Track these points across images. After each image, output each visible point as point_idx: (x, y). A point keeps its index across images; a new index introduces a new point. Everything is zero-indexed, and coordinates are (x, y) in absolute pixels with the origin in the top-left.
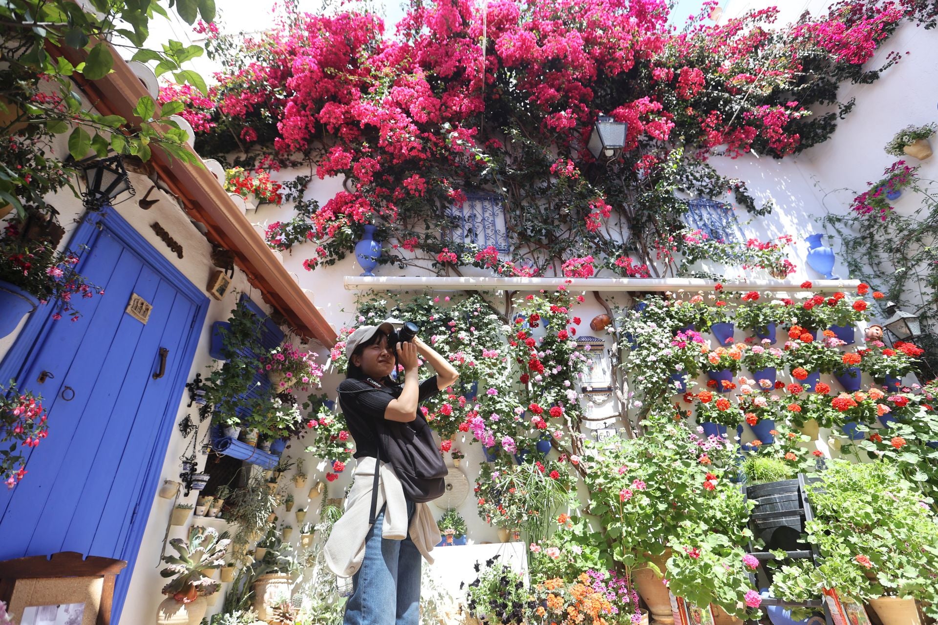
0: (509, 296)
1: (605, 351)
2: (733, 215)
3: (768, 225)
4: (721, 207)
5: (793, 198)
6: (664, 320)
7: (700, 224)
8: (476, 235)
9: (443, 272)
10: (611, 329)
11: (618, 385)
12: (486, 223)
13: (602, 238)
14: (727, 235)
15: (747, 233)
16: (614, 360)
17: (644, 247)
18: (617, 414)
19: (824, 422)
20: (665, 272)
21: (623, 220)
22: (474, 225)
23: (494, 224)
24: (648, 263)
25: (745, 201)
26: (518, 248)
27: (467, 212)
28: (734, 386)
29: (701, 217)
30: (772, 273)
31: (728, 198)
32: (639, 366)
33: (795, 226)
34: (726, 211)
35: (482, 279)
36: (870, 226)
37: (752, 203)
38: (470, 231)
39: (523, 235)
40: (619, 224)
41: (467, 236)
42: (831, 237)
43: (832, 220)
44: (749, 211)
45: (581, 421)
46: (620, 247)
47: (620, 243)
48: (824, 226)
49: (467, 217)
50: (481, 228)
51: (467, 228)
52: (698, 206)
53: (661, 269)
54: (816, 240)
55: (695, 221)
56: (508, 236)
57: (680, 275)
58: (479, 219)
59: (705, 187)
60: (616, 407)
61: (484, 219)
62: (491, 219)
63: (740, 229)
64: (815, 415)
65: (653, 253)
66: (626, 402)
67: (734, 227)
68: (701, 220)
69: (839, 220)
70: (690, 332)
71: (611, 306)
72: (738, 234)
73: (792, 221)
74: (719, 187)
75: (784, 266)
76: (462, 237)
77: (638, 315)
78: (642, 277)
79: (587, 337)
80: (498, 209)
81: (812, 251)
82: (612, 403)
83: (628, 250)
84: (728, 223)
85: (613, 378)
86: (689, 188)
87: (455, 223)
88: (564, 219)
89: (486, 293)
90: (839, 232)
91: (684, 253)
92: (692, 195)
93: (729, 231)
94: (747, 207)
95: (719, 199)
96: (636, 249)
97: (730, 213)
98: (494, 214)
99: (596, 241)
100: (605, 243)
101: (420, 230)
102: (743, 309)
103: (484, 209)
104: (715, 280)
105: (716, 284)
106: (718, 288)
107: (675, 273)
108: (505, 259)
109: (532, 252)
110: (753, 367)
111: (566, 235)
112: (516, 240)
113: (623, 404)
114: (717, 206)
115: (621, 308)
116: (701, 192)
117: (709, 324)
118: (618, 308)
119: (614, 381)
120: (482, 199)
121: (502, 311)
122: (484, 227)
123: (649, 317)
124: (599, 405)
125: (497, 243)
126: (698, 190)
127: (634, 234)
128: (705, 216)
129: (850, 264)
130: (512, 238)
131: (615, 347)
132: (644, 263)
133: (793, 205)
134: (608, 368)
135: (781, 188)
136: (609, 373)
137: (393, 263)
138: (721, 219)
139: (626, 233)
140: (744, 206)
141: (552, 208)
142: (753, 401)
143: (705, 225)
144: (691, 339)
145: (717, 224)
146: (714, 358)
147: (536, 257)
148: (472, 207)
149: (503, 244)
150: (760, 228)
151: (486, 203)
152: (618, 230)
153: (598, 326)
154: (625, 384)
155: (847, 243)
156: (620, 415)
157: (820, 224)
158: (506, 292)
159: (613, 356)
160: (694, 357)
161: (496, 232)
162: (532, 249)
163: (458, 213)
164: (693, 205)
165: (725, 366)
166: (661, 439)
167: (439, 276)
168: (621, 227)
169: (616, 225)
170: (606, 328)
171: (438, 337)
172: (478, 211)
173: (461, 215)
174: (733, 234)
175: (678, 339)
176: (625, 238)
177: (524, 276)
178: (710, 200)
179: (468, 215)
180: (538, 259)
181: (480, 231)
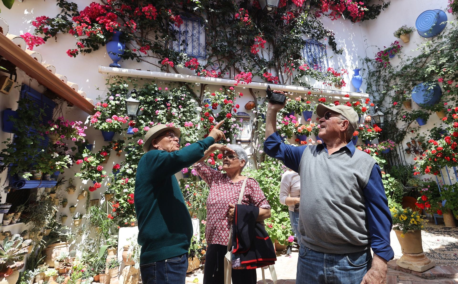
0: (203, 86)
1: (250, 121)
2: (326, 51)
3: (340, 59)
4: (321, 46)
5: (354, 45)
7: (309, 54)
8: (187, 45)
9: (165, 68)
10: (255, 112)
11: (254, 139)
12: (194, 38)
13: (258, 56)
14: (320, 62)
15: (330, 63)
16: (254, 127)
17: (279, 64)
18: (251, 154)
20: (287, 80)
21: (271, 46)
22: (186, 38)
23: (198, 39)
25: (333, 44)
26: (211, 56)
27: (182, 28)
28: (306, 143)
29: (310, 49)
30: (336, 85)
31: (325, 41)
33: (351, 61)
34: (322, 49)
35: (188, 76)
36: (380, 67)
37: (336, 46)
38: (184, 41)
39: (215, 49)
40: (269, 49)
41: (181, 45)
42: (364, 69)
43: (368, 60)
44: (333, 50)
46: (267, 63)
47: (268, 60)
48: (363, 63)
49: (182, 32)
50: (190, 40)
51: (182, 39)
52: (310, 44)
53: (285, 78)
54: (357, 72)
55: (307, 52)
56: (206, 48)
57: (294, 83)
58: (190, 34)
59: (316, 33)
60: (251, 150)
61: (193, 35)
62: (197, 35)
63: (327, 60)
65: (283, 69)
66: (256, 149)
67: (325, 58)
68: (310, 52)
69: (370, 61)
70: (291, 116)
71: (257, 97)
72: (325, 62)
73: (350, 58)
74: (322, 33)
75: (341, 83)
76: (179, 46)
78: (276, 83)
79: (242, 113)
80: (202, 29)
81: (354, 77)
82: (250, 148)
83: (271, 65)
84: (323, 56)
85: (252, 135)
86: (308, 33)
87: (174, 35)
88: (239, 42)
89: (191, 84)
90: (368, 67)
91: (298, 70)
92: (309, 36)
93: (322, 60)
94: (333, 48)
95: (321, 41)
96: (275, 65)
97: (324, 50)
98: (199, 32)
99: (255, 59)
100: (260, 61)
103: (193, 28)
104: (309, 88)
105: (309, 91)
106: (309, 93)
107: (292, 81)
108: (202, 63)
109: (219, 60)
110: (316, 133)
111: (239, 52)
112: (210, 52)
113: (255, 150)
114: (319, 45)
115: (262, 98)
116: (313, 35)
117: (301, 111)
118: (260, 98)
119: (252, 137)
120: (193, 21)
121: (198, 95)
122: (193, 40)
125: (199, 52)
127: (275, 56)
128: (313, 50)
129: (368, 85)
130: (208, 50)
131: (255, 119)
132: (278, 73)
133: (353, 49)
134: (251, 130)
135: (350, 39)
136: (250, 132)
137: (133, 59)
138: (319, 53)
139: (271, 55)
140: (332, 47)
141: (234, 33)
143: (311, 55)
144: (291, 120)
145: (317, 55)
146: (300, 130)
147: (220, 63)
148: (186, 25)
149: (203, 53)
150: (336, 61)
151: (195, 24)
152: (268, 52)
153: (248, 107)
154: (257, 139)
155: (370, 73)
156: (252, 155)
157: (362, 61)
158: (202, 85)
159: (254, 124)
160: (291, 129)
161: (199, 44)
162: (219, 58)
163: (176, 28)
164: (308, 43)
165: (304, 133)
166: (267, 173)
167: (162, 70)
168: (269, 51)
169: (267, 49)
170: (252, 110)
171: (160, 111)
172: (190, 28)
173: (179, 30)
174: (323, 62)
175: (285, 120)
176: (271, 58)
177: (213, 76)
178: (317, 41)
179: (183, 30)
180: (222, 65)
181: (189, 42)
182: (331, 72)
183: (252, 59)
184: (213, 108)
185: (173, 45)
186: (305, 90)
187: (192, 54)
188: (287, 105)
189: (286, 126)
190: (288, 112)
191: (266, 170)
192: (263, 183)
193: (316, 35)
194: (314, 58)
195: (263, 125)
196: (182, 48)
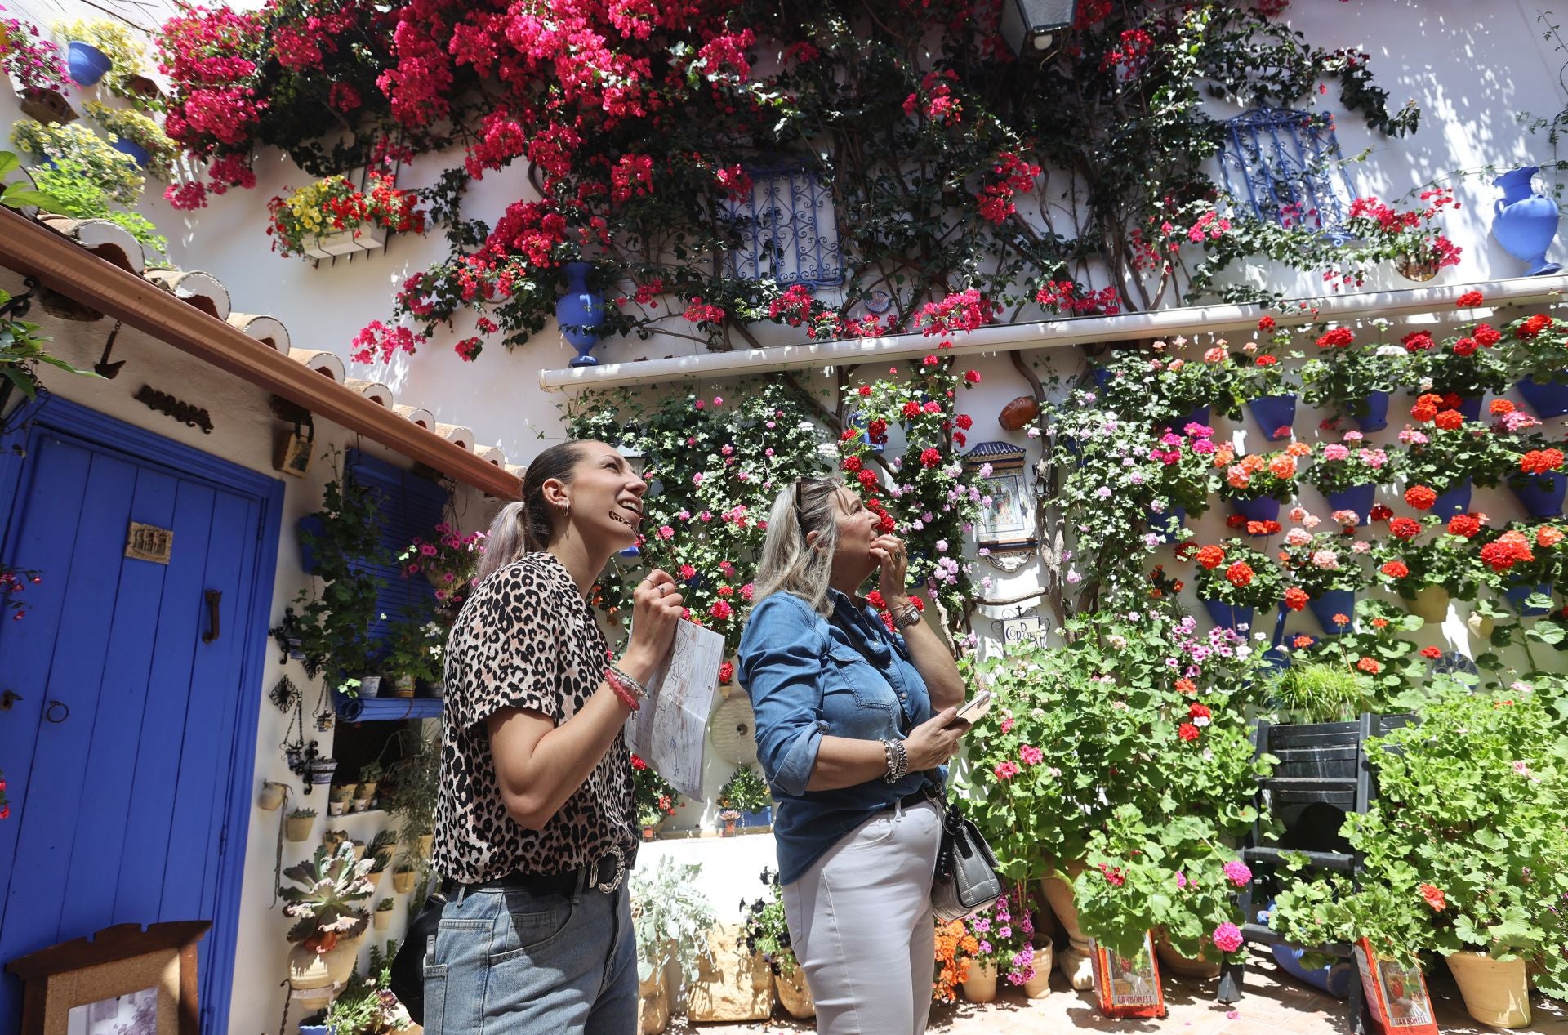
0: (845, 373)
1: (1028, 469)
2: (1332, 139)
4: (1305, 124)
5: (1489, 74)
6: (1145, 400)
7: (1253, 170)
8: (781, 253)
9: (718, 340)
10: (1035, 431)
11: (1047, 536)
12: (800, 225)
13: (1028, 232)
14: (1312, 190)
15: (1361, 180)
16: (1040, 490)
17: (1121, 241)
18: (1042, 590)
19: (1461, 589)
20: (1159, 295)
21: (1081, 183)
22: (775, 233)
23: (814, 225)
24: (1128, 276)
25: (1365, 102)
26: (860, 271)
27: (761, 206)
28: (1274, 530)
29: (1256, 152)
30: (1404, 270)
31: (1325, 99)
32: (1083, 502)
33: (1481, 148)
34: (1314, 136)
35: (788, 348)
37: (1381, 104)
38: (768, 245)
39: (870, 246)
40: (1070, 195)
41: (763, 257)
42: (1563, 165)
44: (1371, 126)
45: (974, 607)
46: (1069, 246)
47: (1070, 237)
49: (761, 216)
50: (789, 237)
51: (762, 239)
52: (1253, 129)
53: (1154, 288)
54: (1518, 183)
55: (1241, 166)
56: (842, 250)
57: (1193, 299)
58: (786, 217)
59: (1273, 79)
60: (1040, 577)
61: (794, 218)
62: (809, 214)
63: (1344, 174)
64: (1439, 579)
65: (1139, 253)
66: (1056, 569)
67: (1332, 170)
68: (1254, 161)
70: (1193, 428)
71: (1043, 378)
72: (1337, 183)
73: (1476, 136)
74: (1304, 72)
75: (1434, 252)
76: (754, 262)
77: (1090, 396)
78: (1113, 312)
79: (993, 444)
80: (821, 193)
81: (1506, 209)
82: (1037, 570)
83: (1083, 252)
84: (1318, 160)
85: (1038, 522)
86: (1234, 89)
87: (736, 232)
88: (949, 198)
89: (799, 373)
92: (1240, 101)
93: (1317, 180)
94: (1368, 116)
95: (1301, 106)
96: (1103, 248)
97: (1325, 137)
98: (814, 203)
99: (1016, 241)
100: (1036, 244)
101: (670, 260)
102: (1316, 366)
103: (795, 196)
104: (1263, 305)
105: (1263, 314)
106: (1267, 326)
107: (1184, 290)
108: (834, 299)
109: (886, 278)
110: (1327, 483)
111: (957, 234)
112: (856, 257)
113: (1052, 573)
114: (1296, 123)
115: (1063, 379)
116: (1261, 92)
117: (1239, 401)
118: (1055, 379)
119: (1041, 527)
120: (790, 174)
121: (831, 406)
122: (795, 234)
123: (1116, 399)
124: (1012, 574)
125: (820, 265)
126: (1254, 88)
127: (1099, 217)
128: (1266, 150)
130: (849, 253)
131: (1043, 462)
132: (1119, 277)
134: (1031, 502)
135: (1463, 54)
136: (1032, 513)
137: (624, 332)
138: (1301, 154)
139: (1083, 212)
140: (1361, 114)
141: (930, 175)
142: (1311, 556)
143: (1263, 172)
144: (1194, 441)
145: (1293, 166)
146: (1237, 477)
147: (895, 287)
148: (772, 193)
149: (832, 266)
150: (1395, 166)
151: (800, 183)
152: (1068, 208)
153: (1012, 420)
154: (1060, 534)
156: (1046, 593)
157: (1543, 134)
158: (839, 369)
159: (1040, 481)
160: (1199, 480)
161: (818, 241)
162: (887, 272)
163: (743, 211)
164: (1240, 128)
165: (1261, 488)
166: (1094, 658)
167: (712, 348)
168: (1074, 201)
169: (1064, 196)
170: (1026, 427)
171: (706, 474)
172: (784, 201)
173: (750, 215)
174: (1326, 187)
175: (1164, 445)
176: (1081, 225)
177: (869, 335)
178: (1285, 107)
179: (764, 211)
180: (899, 290)
181: (787, 244)
182: (1373, 220)
183: (1008, 248)
184: (873, 440)
185: (738, 265)
186: (1245, 313)
187: (799, 277)
188: (1170, 388)
189: (1171, 469)
190: (1175, 413)
191: (1087, 648)
192: (1081, 697)
193: (1278, 87)
194: (1277, 183)
195: (1071, 478)
196: (764, 266)
